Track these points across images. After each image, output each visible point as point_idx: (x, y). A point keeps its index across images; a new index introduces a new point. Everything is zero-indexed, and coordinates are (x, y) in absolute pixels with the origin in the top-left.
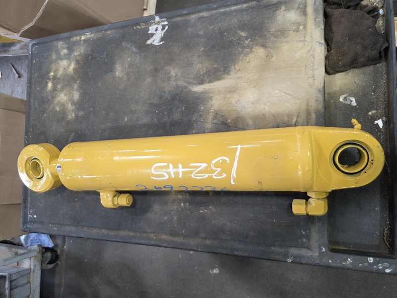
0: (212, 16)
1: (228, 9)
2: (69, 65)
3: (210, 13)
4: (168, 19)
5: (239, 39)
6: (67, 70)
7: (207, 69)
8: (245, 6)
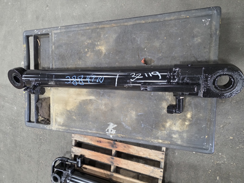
0: (86, 129)
1: (80, 130)
2: (170, 126)
3: (87, 131)
4: (106, 135)
5: (76, 116)
6: (173, 123)
7: (88, 106)
8: (74, 129)
